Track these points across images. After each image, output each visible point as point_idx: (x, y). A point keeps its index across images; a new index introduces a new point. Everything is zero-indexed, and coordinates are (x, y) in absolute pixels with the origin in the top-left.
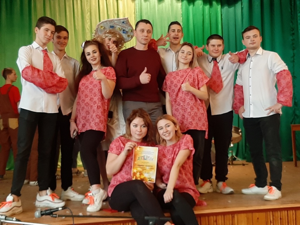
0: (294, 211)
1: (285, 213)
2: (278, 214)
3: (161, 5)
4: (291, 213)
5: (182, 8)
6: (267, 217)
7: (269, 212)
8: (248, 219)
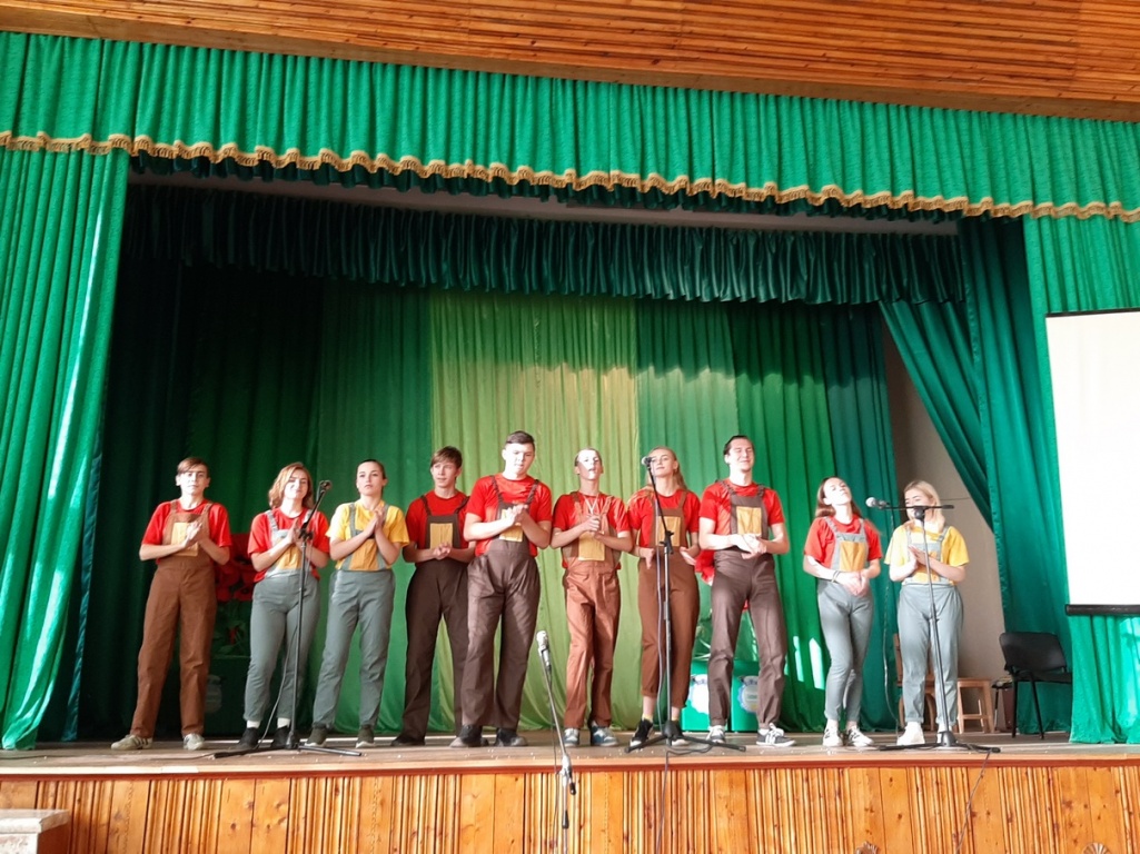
0: (964, 769)
1: (945, 772)
2: (931, 773)
3: (691, 385)
4: (958, 771)
5: (737, 389)
6: (908, 777)
7: (913, 770)
8: (871, 779)
